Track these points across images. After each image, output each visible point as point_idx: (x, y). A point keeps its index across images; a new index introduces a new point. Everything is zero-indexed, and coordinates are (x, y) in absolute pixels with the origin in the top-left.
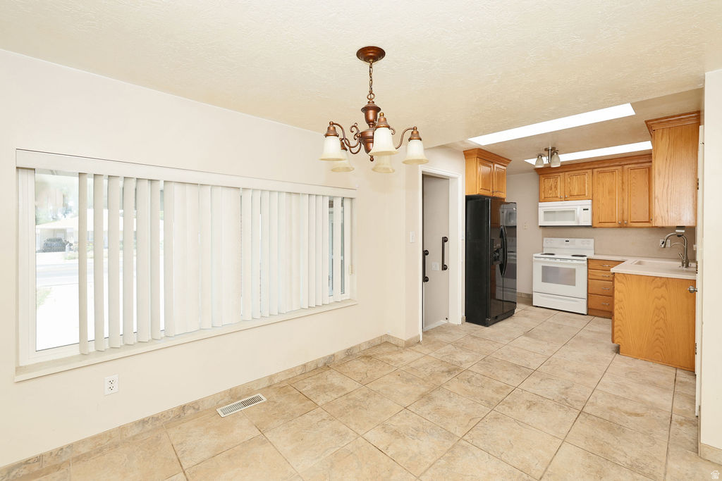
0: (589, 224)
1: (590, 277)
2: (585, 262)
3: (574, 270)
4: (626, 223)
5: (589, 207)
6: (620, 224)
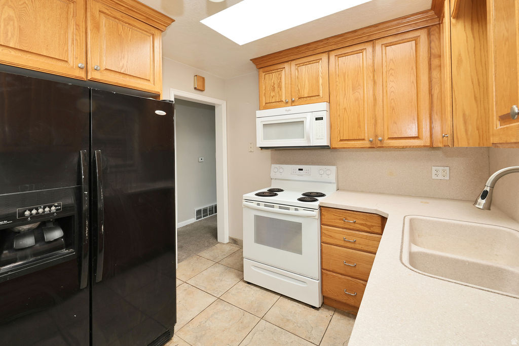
0: (325, 142)
1: (325, 239)
2: (316, 213)
3: (299, 226)
4: (381, 141)
5: (324, 115)
6: (371, 142)
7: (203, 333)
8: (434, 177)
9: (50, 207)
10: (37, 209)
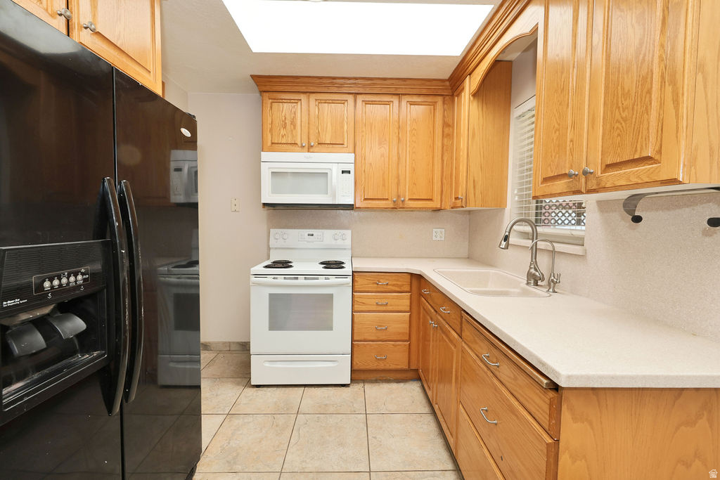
0: (351, 200)
1: (356, 307)
2: (348, 280)
3: (331, 296)
4: (403, 201)
5: (351, 168)
6: (394, 202)
7: (235, 455)
8: (434, 238)
9: (76, 276)
10: (60, 279)
